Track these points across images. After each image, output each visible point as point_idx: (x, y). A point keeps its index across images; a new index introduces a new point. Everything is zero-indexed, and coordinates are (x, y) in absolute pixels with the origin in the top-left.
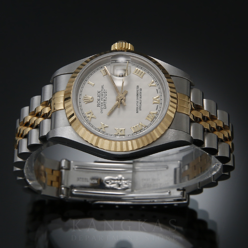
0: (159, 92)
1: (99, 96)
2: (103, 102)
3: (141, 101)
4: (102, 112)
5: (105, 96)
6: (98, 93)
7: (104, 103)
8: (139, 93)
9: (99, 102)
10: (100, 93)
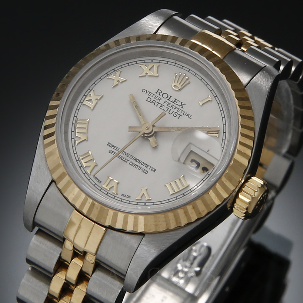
0: (122, 197)
1: (175, 101)
2: (162, 102)
3: (126, 161)
4: (144, 91)
5: (169, 110)
6: (182, 103)
7: (159, 103)
8: (142, 166)
9: (165, 96)
10: (179, 106)
